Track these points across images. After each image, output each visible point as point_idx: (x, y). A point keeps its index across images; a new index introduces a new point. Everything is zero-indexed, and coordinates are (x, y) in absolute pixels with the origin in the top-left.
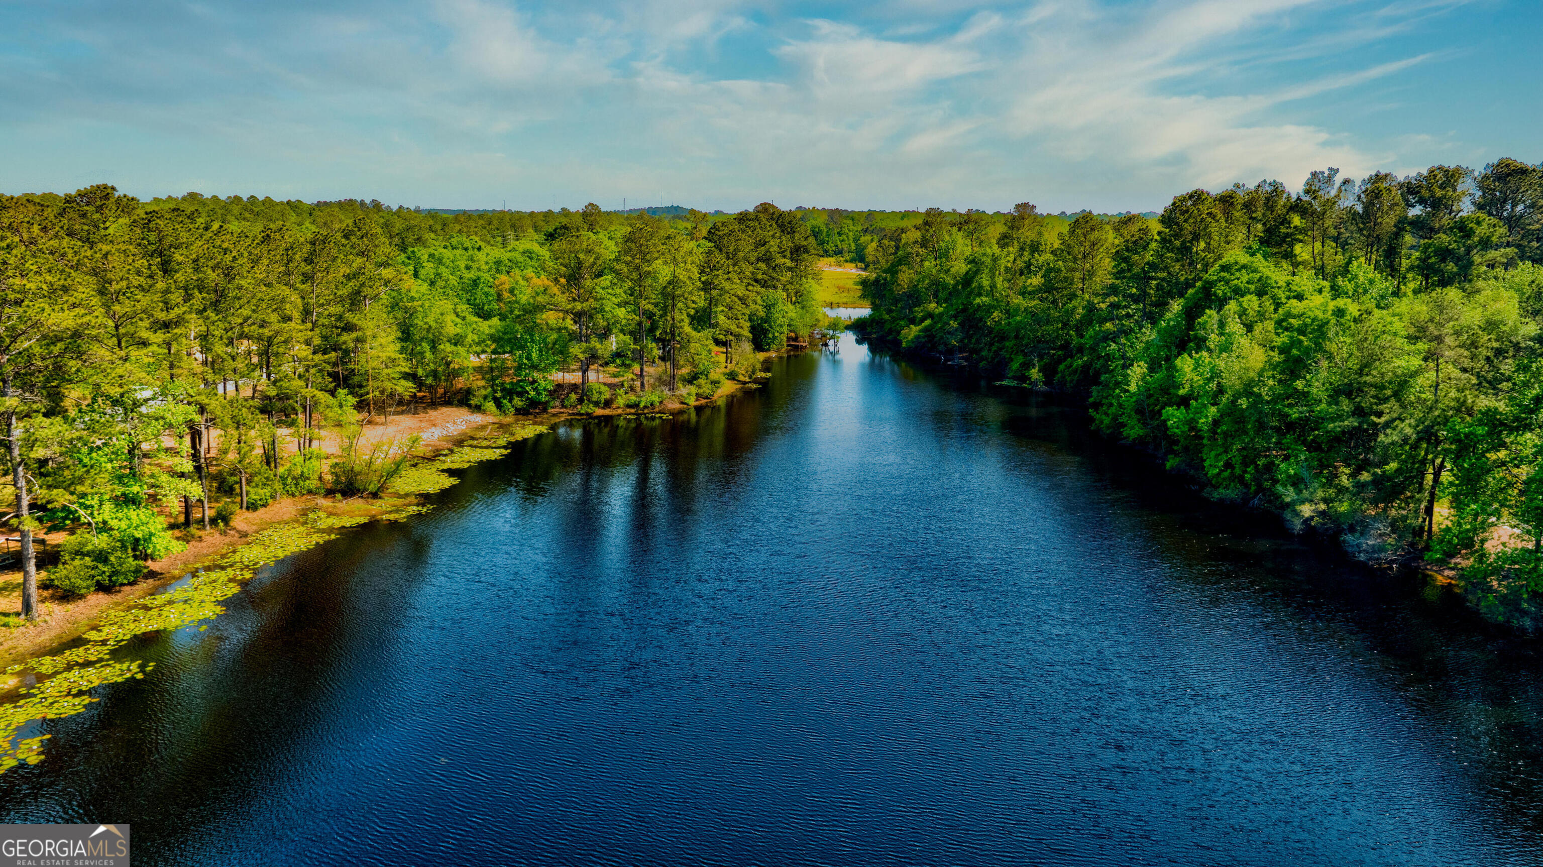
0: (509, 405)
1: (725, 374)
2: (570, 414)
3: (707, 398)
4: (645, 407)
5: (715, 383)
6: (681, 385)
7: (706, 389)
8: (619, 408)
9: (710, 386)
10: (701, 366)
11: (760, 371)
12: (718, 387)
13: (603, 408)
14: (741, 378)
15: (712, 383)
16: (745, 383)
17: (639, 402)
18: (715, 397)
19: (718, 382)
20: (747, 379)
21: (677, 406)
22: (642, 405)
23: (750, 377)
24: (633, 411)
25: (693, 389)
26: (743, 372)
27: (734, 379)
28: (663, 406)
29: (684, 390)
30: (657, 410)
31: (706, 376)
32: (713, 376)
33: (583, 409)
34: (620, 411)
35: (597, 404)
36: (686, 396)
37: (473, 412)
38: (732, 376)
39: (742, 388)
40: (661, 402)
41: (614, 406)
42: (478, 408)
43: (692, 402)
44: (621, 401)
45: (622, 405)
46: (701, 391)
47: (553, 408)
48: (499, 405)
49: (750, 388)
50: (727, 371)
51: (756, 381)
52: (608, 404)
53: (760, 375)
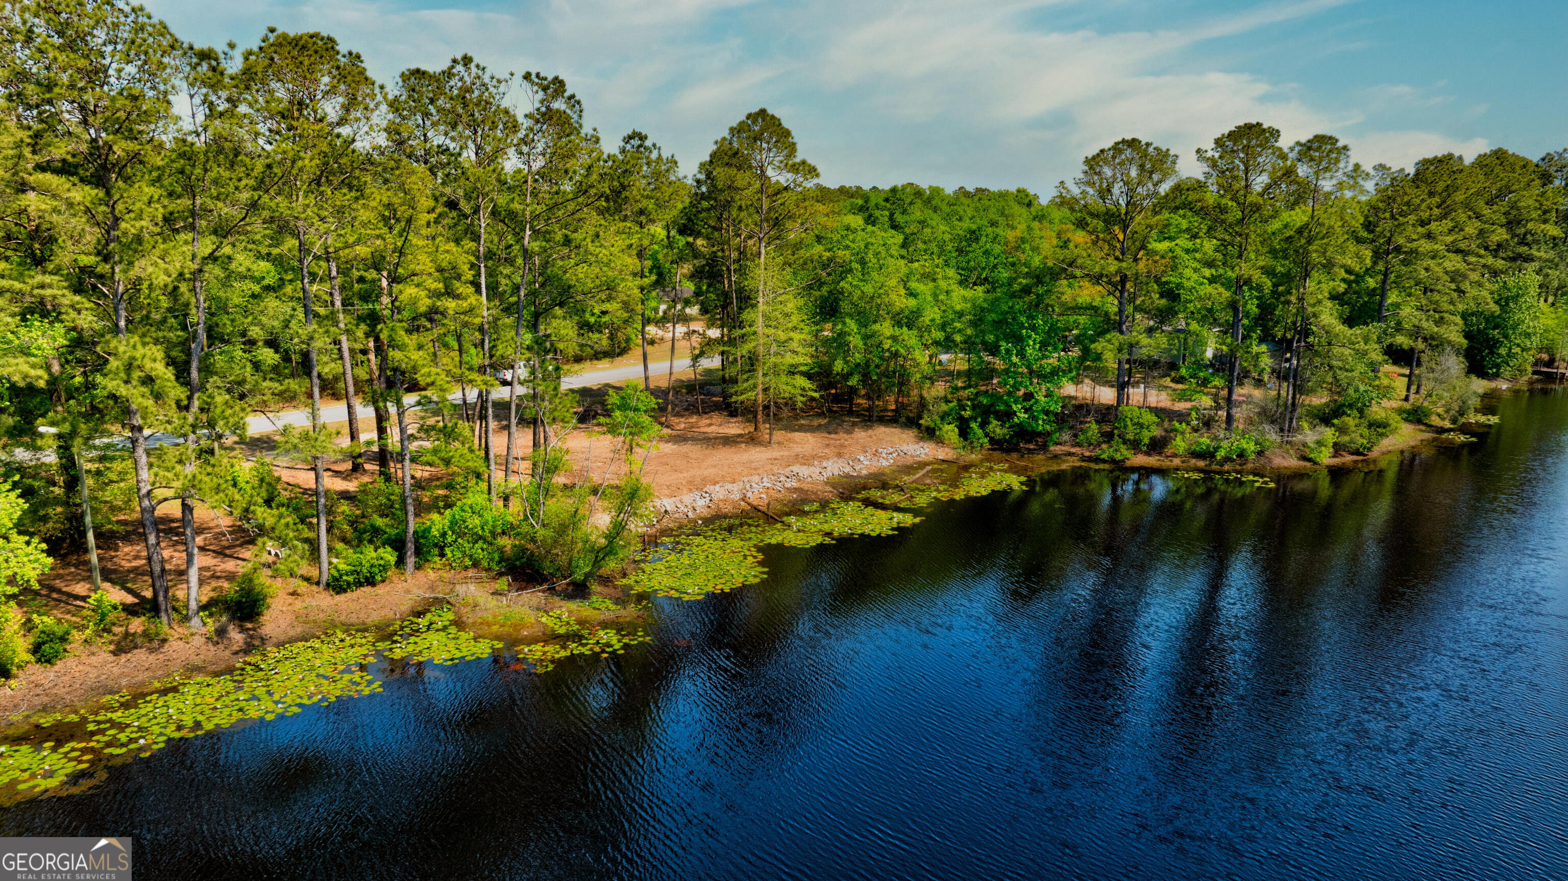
0: (979, 432)
1: (1400, 411)
2: (1083, 459)
3: (1357, 453)
4: (1227, 459)
5: (1379, 427)
6: (1305, 425)
7: (1358, 435)
8: (1175, 455)
9: (1366, 432)
10: (1351, 391)
11: (1477, 411)
12: (1382, 435)
13: (1148, 454)
14: (1435, 421)
15: (1370, 425)
16: (1442, 430)
17: (1216, 449)
18: (1375, 453)
19: (1384, 425)
20: (1447, 424)
21: (1292, 462)
22: (1220, 454)
23: (1454, 421)
24: (1201, 464)
25: (1329, 434)
26: (1440, 410)
27: (1419, 422)
28: (1263, 460)
29: (1309, 435)
30: (1250, 466)
31: (1361, 411)
32: (1377, 411)
33: (1106, 452)
34: (1177, 462)
35: (1135, 445)
36: (1312, 445)
37: (922, 439)
38: (1416, 416)
39: (1435, 439)
40: (1260, 453)
41: (1169, 450)
42: (930, 434)
43: (1325, 457)
44: (1180, 444)
45: (1181, 451)
46: (1346, 439)
47: (1056, 444)
48: (964, 432)
49: (1451, 442)
50: (1407, 406)
51: (1464, 429)
52: (1157, 446)
53: (1473, 418)
